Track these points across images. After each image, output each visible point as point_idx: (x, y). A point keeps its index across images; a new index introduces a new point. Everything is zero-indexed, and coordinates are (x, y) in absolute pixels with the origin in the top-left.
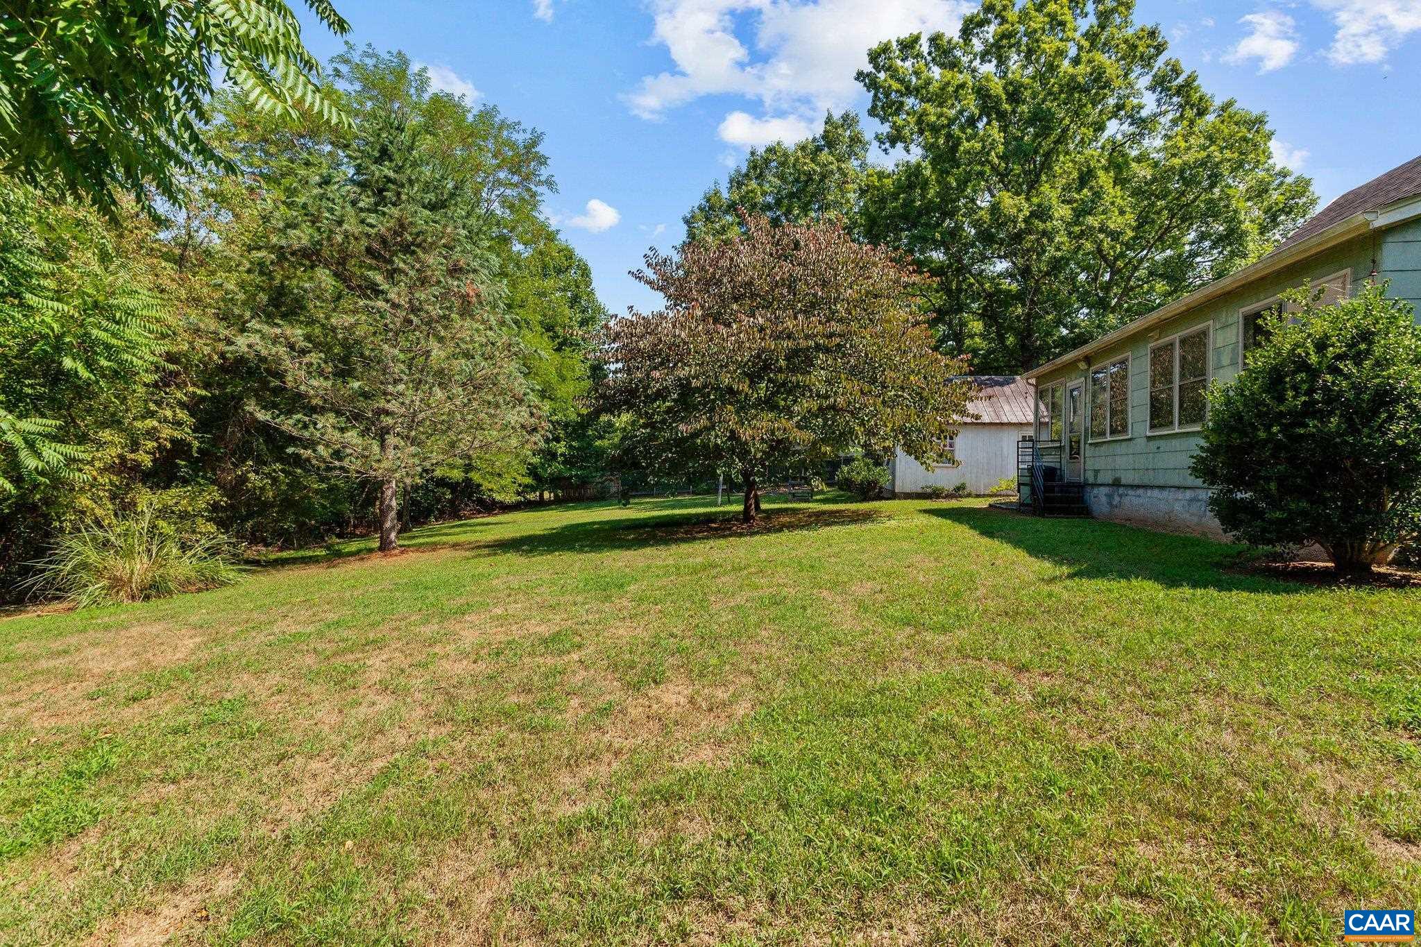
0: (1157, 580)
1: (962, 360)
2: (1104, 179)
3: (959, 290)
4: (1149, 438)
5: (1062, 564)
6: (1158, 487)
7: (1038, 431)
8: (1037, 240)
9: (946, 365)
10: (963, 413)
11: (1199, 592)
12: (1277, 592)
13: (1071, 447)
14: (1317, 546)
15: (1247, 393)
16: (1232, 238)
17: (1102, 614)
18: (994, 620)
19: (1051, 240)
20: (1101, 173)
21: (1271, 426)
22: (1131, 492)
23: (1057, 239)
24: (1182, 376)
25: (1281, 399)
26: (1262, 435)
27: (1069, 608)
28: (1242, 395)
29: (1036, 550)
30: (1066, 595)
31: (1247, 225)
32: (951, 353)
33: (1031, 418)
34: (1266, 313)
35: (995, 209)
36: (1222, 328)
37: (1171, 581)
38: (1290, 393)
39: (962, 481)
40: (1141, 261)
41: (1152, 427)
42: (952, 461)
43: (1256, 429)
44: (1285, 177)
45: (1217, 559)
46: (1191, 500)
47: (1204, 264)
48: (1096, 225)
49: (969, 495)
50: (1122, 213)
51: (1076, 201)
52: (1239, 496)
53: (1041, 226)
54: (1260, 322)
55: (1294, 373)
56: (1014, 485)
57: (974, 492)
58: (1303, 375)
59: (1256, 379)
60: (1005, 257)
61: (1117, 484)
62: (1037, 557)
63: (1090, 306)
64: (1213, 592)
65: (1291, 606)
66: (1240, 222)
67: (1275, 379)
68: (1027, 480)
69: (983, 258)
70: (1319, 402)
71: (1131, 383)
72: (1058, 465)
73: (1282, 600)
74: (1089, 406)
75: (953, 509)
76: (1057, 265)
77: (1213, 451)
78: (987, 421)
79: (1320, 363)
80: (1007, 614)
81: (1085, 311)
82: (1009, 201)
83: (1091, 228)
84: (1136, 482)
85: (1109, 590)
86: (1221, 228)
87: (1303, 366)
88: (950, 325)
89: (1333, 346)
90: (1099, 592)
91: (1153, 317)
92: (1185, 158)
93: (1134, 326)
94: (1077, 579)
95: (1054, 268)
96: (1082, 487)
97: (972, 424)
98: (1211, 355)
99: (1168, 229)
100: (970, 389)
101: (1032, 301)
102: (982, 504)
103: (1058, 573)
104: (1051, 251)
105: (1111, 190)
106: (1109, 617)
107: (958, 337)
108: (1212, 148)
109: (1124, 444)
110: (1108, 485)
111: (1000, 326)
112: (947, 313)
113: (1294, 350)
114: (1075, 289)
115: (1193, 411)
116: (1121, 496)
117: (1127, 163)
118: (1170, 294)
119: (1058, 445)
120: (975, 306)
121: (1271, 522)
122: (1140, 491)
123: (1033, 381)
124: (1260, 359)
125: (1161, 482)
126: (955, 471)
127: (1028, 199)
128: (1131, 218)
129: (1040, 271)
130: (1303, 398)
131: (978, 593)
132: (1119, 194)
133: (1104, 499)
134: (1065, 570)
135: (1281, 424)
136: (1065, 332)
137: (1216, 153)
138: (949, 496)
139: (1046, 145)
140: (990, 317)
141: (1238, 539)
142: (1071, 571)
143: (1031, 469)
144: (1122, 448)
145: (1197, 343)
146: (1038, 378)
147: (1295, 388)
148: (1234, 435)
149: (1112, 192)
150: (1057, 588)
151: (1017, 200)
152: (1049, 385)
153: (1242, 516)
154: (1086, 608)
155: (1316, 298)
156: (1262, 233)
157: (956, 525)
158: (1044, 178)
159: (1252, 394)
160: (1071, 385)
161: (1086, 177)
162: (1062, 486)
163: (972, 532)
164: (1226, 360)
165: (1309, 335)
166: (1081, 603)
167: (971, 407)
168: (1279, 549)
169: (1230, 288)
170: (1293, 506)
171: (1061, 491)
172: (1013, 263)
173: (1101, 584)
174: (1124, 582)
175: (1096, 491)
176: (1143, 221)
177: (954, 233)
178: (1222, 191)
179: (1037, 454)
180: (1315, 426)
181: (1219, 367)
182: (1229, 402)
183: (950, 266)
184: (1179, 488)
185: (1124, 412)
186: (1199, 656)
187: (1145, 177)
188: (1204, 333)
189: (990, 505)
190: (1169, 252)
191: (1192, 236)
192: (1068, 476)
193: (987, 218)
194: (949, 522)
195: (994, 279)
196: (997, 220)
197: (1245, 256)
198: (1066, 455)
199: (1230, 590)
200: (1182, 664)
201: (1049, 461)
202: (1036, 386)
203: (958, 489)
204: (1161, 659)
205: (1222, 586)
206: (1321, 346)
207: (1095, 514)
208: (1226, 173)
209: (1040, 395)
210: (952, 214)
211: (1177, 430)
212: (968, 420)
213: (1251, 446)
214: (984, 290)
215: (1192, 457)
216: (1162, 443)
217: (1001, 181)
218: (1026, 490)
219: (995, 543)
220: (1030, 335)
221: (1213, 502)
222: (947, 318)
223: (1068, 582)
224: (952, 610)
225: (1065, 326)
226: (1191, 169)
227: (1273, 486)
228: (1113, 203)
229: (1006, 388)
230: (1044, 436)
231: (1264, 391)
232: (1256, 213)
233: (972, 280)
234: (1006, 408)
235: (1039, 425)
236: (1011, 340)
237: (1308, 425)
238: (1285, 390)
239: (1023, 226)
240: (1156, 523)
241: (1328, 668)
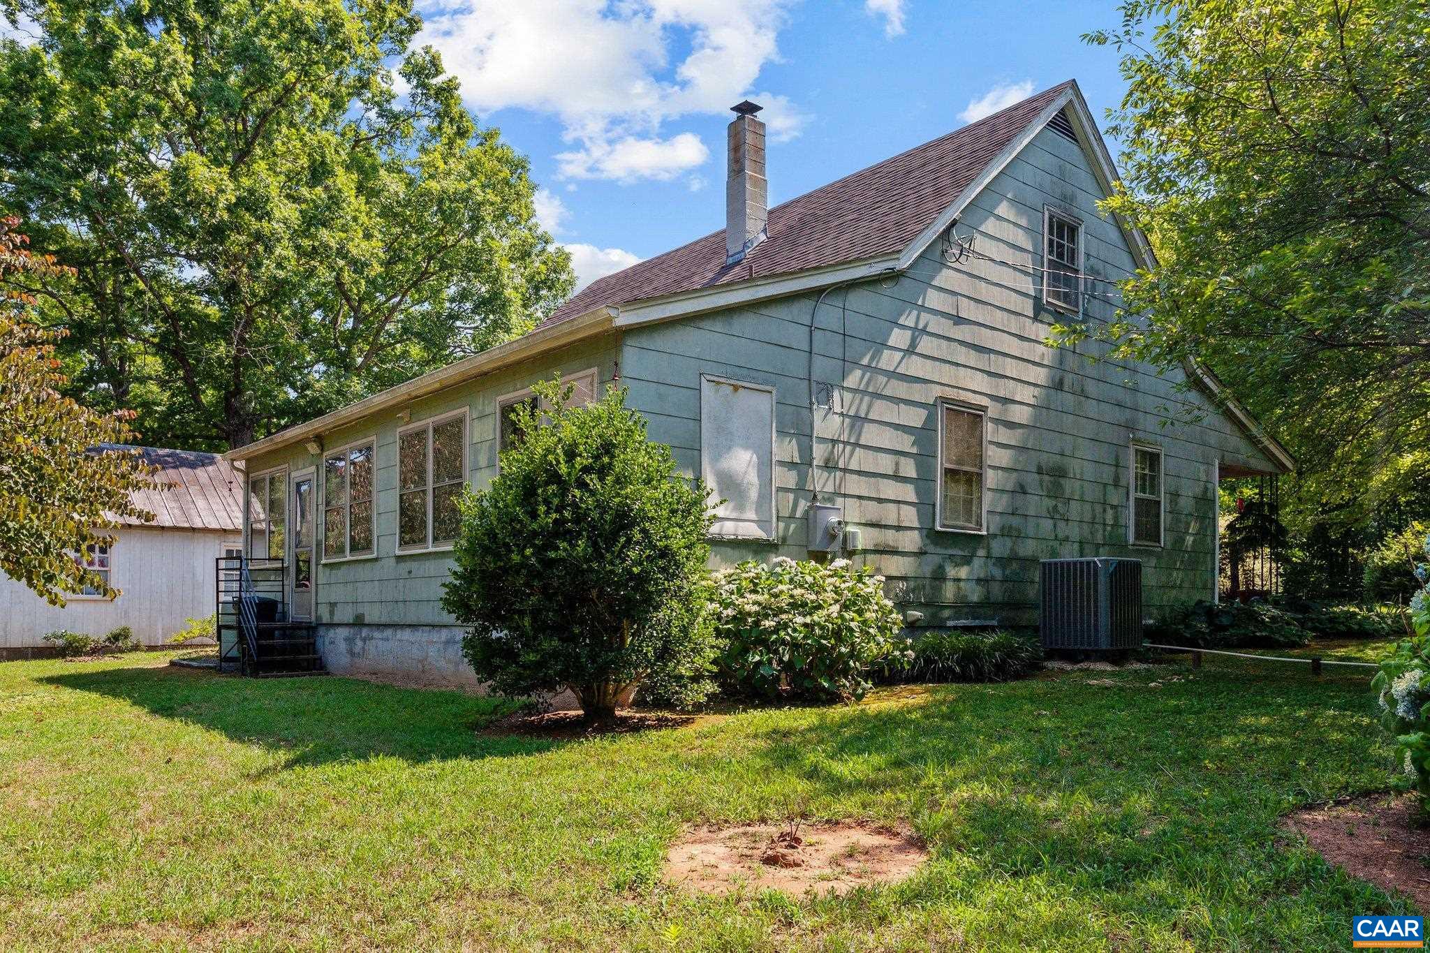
0: (402, 755)
1: (119, 419)
2: (344, 181)
3: (120, 298)
4: (400, 559)
5: (278, 748)
6: (410, 626)
7: (249, 543)
8: (250, 245)
9: (90, 424)
10: (123, 508)
11: (451, 763)
12: (529, 753)
13: (299, 571)
14: (569, 692)
15: (501, 505)
16: (493, 304)
17: (329, 815)
18: (162, 854)
19: (269, 249)
20: (340, 171)
21: (525, 547)
22: (377, 634)
23: (278, 251)
24: (437, 477)
25: (534, 515)
26: (516, 558)
27: (284, 814)
28: (496, 507)
29: (238, 732)
30: (280, 795)
31: (509, 292)
32: (103, 405)
33: (239, 522)
34: (519, 407)
35: (179, 176)
36: (480, 418)
37: (418, 755)
38: (542, 508)
39: (123, 624)
40: (393, 310)
41: (403, 543)
42: (104, 590)
43: (510, 551)
44: (546, 242)
45: (471, 719)
46: (447, 642)
47: (466, 330)
48: (333, 244)
49: (136, 648)
50: (368, 236)
51: (305, 201)
52: (495, 635)
53: (255, 225)
54: (513, 416)
55: (547, 483)
56: (212, 629)
57: (144, 642)
58: (554, 487)
59: (511, 487)
60: (199, 259)
61: (359, 623)
62: (242, 741)
63: (329, 362)
64: (465, 762)
65: (541, 768)
66: (503, 286)
67: (528, 489)
68: (232, 620)
69: (161, 254)
70: (569, 521)
71: (376, 477)
72: (278, 597)
73: (535, 761)
74: (322, 508)
75: (105, 673)
76: (279, 291)
77: (467, 577)
78: (168, 522)
79: (569, 474)
80: (185, 840)
81: (321, 367)
82: (202, 172)
83: (327, 247)
84: (384, 620)
85: (341, 779)
86: (483, 289)
87: (555, 477)
88: (102, 355)
89: (580, 455)
90: (327, 782)
91: (402, 391)
92: (444, 183)
93: (381, 399)
94: (297, 768)
95: (275, 294)
96: (312, 629)
97: (141, 527)
98: (467, 451)
99: (425, 274)
100: (135, 468)
101: (242, 340)
102: (160, 661)
103: (271, 763)
104: (269, 268)
105: (353, 199)
106: (338, 818)
107: (119, 379)
108: (474, 182)
109: (368, 565)
110: (347, 625)
111: (190, 372)
112: (95, 332)
113: (546, 456)
114: (305, 332)
115: (448, 524)
116: (364, 640)
117: (374, 168)
118: (428, 363)
119: (278, 565)
120: (148, 329)
121: (524, 667)
122: (388, 633)
123: (241, 464)
124: (515, 463)
125: (412, 619)
126: (111, 607)
127: (233, 176)
128: (376, 246)
129: (254, 295)
130: (554, 516)
131: (140, 814)
132: (363, 207)
133: (343, 646)
134: (283, 756)
135: (534, 546)
136: (293, 395)
137: (478, 190)
138: (97, 651)
139: (264, 100)
140: (174, 353)
141: (494, 690)
142: (291, 756)
143: (238, 603)
144: (363, 572)
145: (451, 433)
146: (249, 460)
147: (547, 502)
148: (489, 558)
149: (354, 203)
150: (268, 787)
151: (216, 172)
152: (265, 473)
153: (497, 661)
154: (308, 810)
155: (566, 397)
156: (525, 306)
157: (109, 700)
158: (258, 151)
159: (506, 506)
160: (297, 475)
161: (319, 172)
162: (283, 629)
163: (137, 710)
164: (483, 461)
165: (560, 440)
166: (301, 804)
167: (138, 499)
168: (534, 698)
169: (485, 369)
170: (545, 645)
171: (284, 636)
172: (213, 272)
173: (329, 770)
174: (360, 765)
175: (331, 633)
176: (394, 256)
177: (110, 196)
178: (484, 242)
179: (247, 578)
180: (565, 550)
181: (477, 469)
182: (483, 514)
183: (101, 252)
184: (433, 626)
185: (368, 520)
186: (444, 850)
187: (397, 193)
188: (459, 421)
189: (172, 664)
190: (426, 306)
191: (452, 291)
192: (294, 613)
193: (166, 186)
194: (94, 696)
195: (181, 290)
196: (183, 195)
197: (508, 331)
198: (291, 581)
199: (483, 757)
200: (424, 865)
201: (265, 590)
202: (247, 473)
203: (116, 638)
204: (400, 865)
205: (476, 753)
206: (571, 455)
207: (331, 668)
208: (488, 219)
209: (253, 486)
210: (104, 162)
211: (431, 549)
212: (134, 521)
213: (505, 571)
214: (163, 306)
215: (444, 585)
216: (413, 565)
217: (190, 133)
218: (230, 636)
219: (178, 728)
220: (239, 391)
221: (468, 643)
222: (95, 341)
223: (285, 775)
224: (88, 850)
225: (293, 386)
226: (451, 201)
227: (527, 622)
228: (355, 219)
229: (200, 472)
230: (260, 552)
231: (518, 505)
232: (519, 281)
233: (141, 285)
234: (201, 503)
235: (252, 533)
236: (209, 395)
237: (557, 548)
238: (537, 503)
239: (226, 216)
240: (407, 676)
241: (570, 835)
